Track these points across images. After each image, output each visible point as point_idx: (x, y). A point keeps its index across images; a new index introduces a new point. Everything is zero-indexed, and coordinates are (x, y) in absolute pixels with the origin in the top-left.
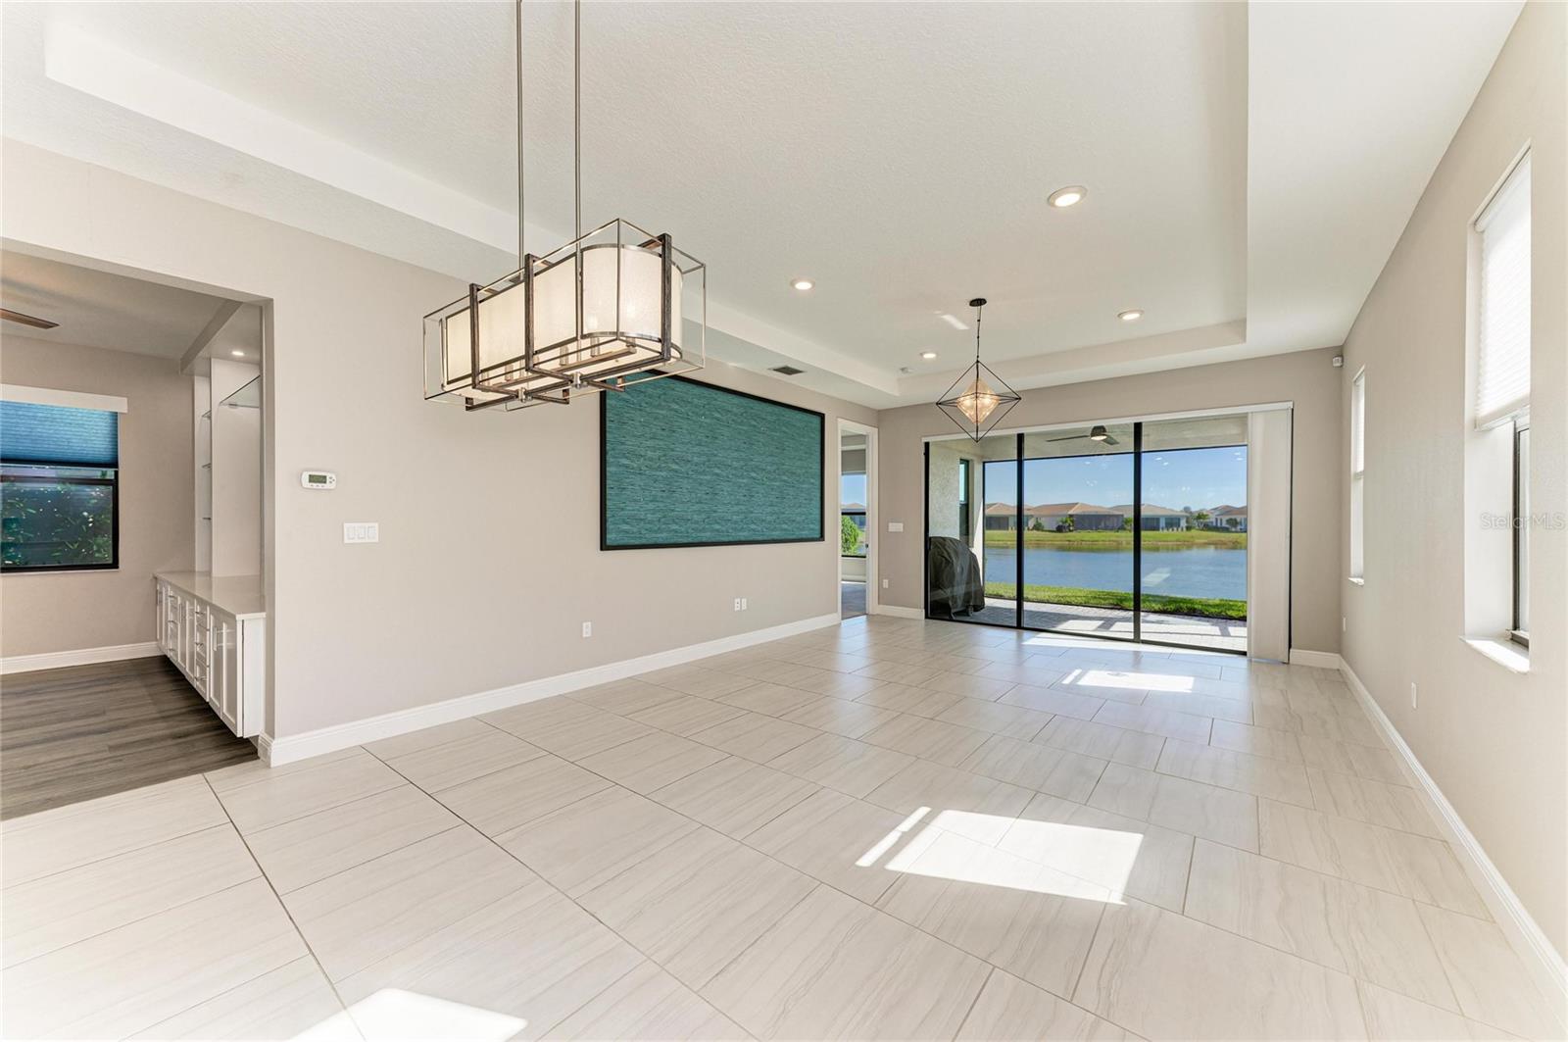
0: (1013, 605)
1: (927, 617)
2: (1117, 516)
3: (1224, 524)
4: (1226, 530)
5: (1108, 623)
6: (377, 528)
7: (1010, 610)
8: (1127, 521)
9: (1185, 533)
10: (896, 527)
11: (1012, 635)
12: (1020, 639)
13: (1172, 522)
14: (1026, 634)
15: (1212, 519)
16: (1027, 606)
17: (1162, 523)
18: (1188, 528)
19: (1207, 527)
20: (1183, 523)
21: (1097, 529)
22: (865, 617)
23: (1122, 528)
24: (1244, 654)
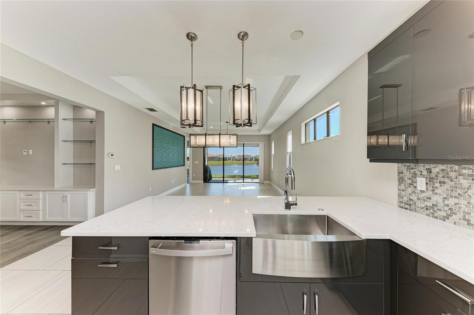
0: (222, 179)
1: (204, 182)
2: (218, 157)
3: (239, 159)
4: (239, 160)
5: (235, 180)
6: (120, 167)
7: (222, 180)
8: (220, 159)
9: (232, 161)
10: (196, 162)
11: (222, 184)
12: (224, 184)
13: (229, 159)
14: (225, 184)
15: (236, 158)
16: (225, 179)
17: (227, 159)
18: (233, 160)
19: (236, 160)
20: (231, 159)
21: (214, 161)
22: (189, 184)
23: (219, 160)
24: (258, 183)
